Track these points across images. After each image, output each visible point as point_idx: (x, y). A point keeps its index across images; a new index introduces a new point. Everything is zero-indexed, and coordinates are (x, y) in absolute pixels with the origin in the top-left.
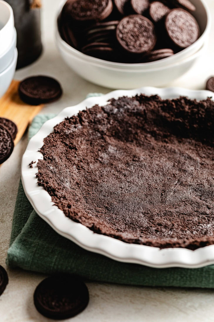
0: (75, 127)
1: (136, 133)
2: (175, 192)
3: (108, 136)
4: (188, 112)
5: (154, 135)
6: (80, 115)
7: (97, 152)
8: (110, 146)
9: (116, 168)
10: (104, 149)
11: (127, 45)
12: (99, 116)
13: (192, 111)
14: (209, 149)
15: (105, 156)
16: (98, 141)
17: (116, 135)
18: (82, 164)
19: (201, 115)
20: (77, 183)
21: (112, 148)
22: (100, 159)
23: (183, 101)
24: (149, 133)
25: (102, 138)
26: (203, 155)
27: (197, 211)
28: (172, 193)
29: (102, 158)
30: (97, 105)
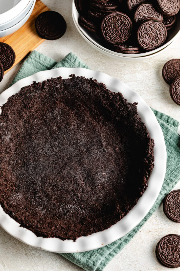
0: (36, 92)
1: (79, 105)
2: (71, 168)
3: (59, 101)
4: (117, 107)
5: (90, 110)
6: (44, 83)
7: (46, 111)
8: (57, 109)
9: (50, 129)
10: (52, 110)
11: (106, 34)
12: (58, 86)
13: (120, 108)
14: (117, 139)
15: (50, 115)
16: (50, 103)
17: (66, 101)
18: (30, 119)
19: (124, 114)
20: (17, 135)
21: (58, 110)
22: (45, 117)
23: (118, 97)
24: (88, 107)
25: (54, 102)
26: (111, 142)
27: (74, 192)
28: (69, 168)
29: (47, 116)
30: (60, 77)
